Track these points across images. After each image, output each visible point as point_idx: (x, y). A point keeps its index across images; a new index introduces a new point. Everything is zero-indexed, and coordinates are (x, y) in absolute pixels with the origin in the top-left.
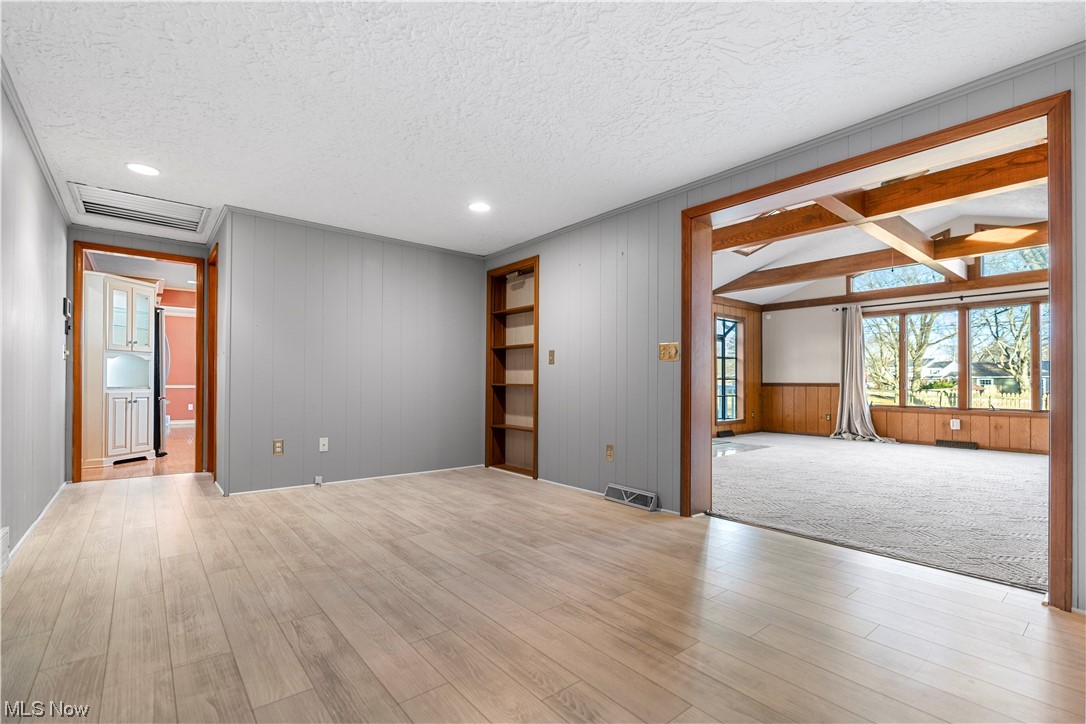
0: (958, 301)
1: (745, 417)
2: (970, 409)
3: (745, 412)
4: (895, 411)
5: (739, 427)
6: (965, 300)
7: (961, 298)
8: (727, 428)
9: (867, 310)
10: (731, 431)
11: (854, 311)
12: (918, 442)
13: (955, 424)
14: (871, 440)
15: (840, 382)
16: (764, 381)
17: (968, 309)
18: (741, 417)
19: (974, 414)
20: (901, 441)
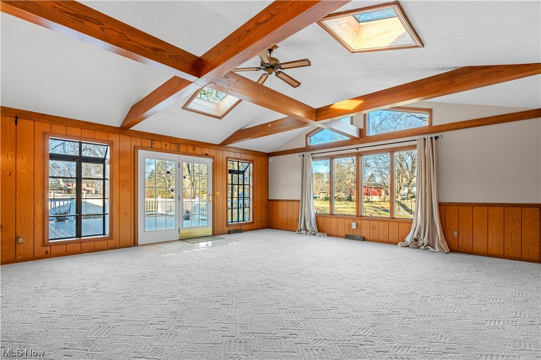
0: (355, 151)
1: (253, 220)
2: (361, 216)
3: (253, 217)
4: (327, 217)
5: (249, 227)
6: (360, 150)
7: (357, 148)
8: (238, 228)
9: (315, 156)
10: (241, 229)
11: (307, 155)
12: (337, 236)
13: (354, 226)
14: (315, 235)
15: (300, 199)
16: (269, 199)
17: (361, 155)
18: (251, 221)
19: (363, 220)
20: (329, 235)
